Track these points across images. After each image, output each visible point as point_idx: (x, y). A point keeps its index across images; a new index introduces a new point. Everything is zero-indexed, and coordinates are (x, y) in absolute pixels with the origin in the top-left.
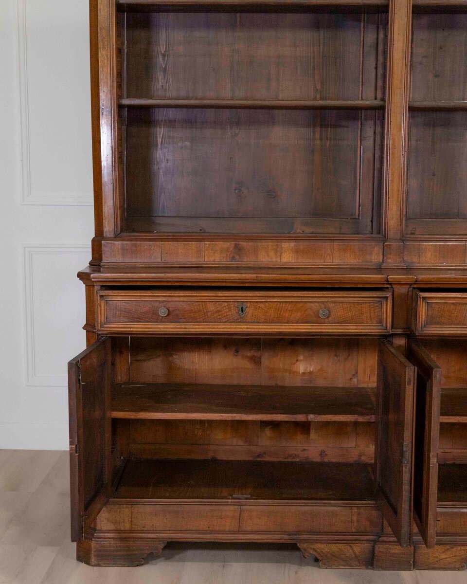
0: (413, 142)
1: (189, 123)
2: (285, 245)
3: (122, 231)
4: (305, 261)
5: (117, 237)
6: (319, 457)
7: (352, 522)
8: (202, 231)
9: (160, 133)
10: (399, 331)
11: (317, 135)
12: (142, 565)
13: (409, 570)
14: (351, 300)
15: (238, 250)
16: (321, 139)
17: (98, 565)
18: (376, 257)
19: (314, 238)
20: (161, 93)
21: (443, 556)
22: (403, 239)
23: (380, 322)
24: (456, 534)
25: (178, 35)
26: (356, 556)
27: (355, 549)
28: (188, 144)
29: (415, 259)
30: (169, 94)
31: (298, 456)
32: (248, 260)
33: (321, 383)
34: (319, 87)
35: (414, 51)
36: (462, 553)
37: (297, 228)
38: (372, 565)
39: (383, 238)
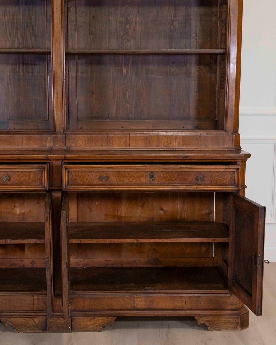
0: (80, 74)
6: (31, 265)
7: (34, 304)
10: (57, 188)
11: (21, 70)
13: (69, 332)
14: (22, 170)
16: (23, 73)
18: (48, 143)
21: (89, 323)
22: (65, 132)
23: (41, 183)
24: (97, 310)
26: (37, 325)
27: (36, 321)
29: (73, 145)
31: (18, 264)
33: (30, 220)
34: (21, 41)
35: (78, 19)
36: (100, 320)
37: (11, 126)
38: (46, 330)
39: (53, 132)
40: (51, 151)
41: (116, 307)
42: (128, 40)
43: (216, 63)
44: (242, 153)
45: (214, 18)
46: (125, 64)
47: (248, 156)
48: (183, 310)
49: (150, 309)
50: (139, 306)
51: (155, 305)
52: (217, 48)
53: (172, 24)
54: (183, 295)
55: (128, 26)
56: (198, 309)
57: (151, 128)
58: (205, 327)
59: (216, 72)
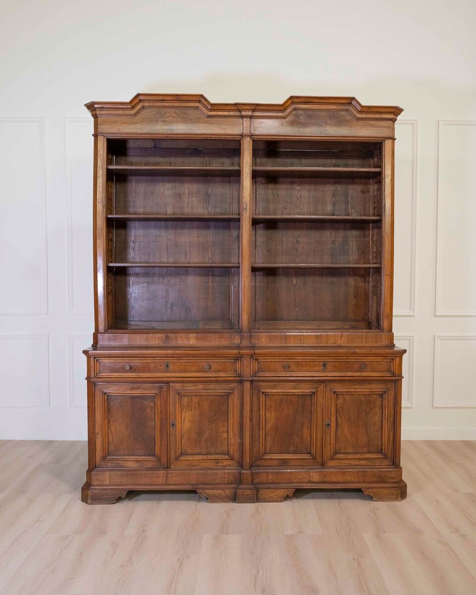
1: (146, 275)
2: (191, 335)
3: (108, 329)
4: (201, 344)
5: (106, 332)
7: (225, 477)
8: (153, 329)
9: (132, 279)
10: (247, 379)
11: (210, 280)
12: (115, 503)
13: (255, 503)
14: (221, 361)
15: (167, 337)
16: (212, 283)
17: (92, 504)
18: (237, 341)
19: (205, 332)
20: (132, 260)
21: (272, 495)
22: (250, 331)
23: (236, 371)
24: (279, 483)
25: (140, 232)
26: (227, 496)
27: (226, 492)
28: (145, 285)
29: (257, 342)
30: (136, 260)
32: (172, 343)
34: (210, 257)
35: (257, 240)
36: (282, 493)
37: (201, 326)
38: (235, 500)
39: (240, 331)
40: (238, 347)
41: (294, 481)
42: (298, 257)
43: (369, 275)
44: (396, 349)
45: (367, 240)
46: (295, 275)
47: (405, 351)
48: (351, 483)
49: (324, 482)
50: (314, 480)
51: (328, 479)
52: (369, 264)
53: (333, 244)
54: (352, 470)
55: (297, 245)
56: (364, 482)
57: (316, 328)
58: (370, 498)
59: (369, 282)
